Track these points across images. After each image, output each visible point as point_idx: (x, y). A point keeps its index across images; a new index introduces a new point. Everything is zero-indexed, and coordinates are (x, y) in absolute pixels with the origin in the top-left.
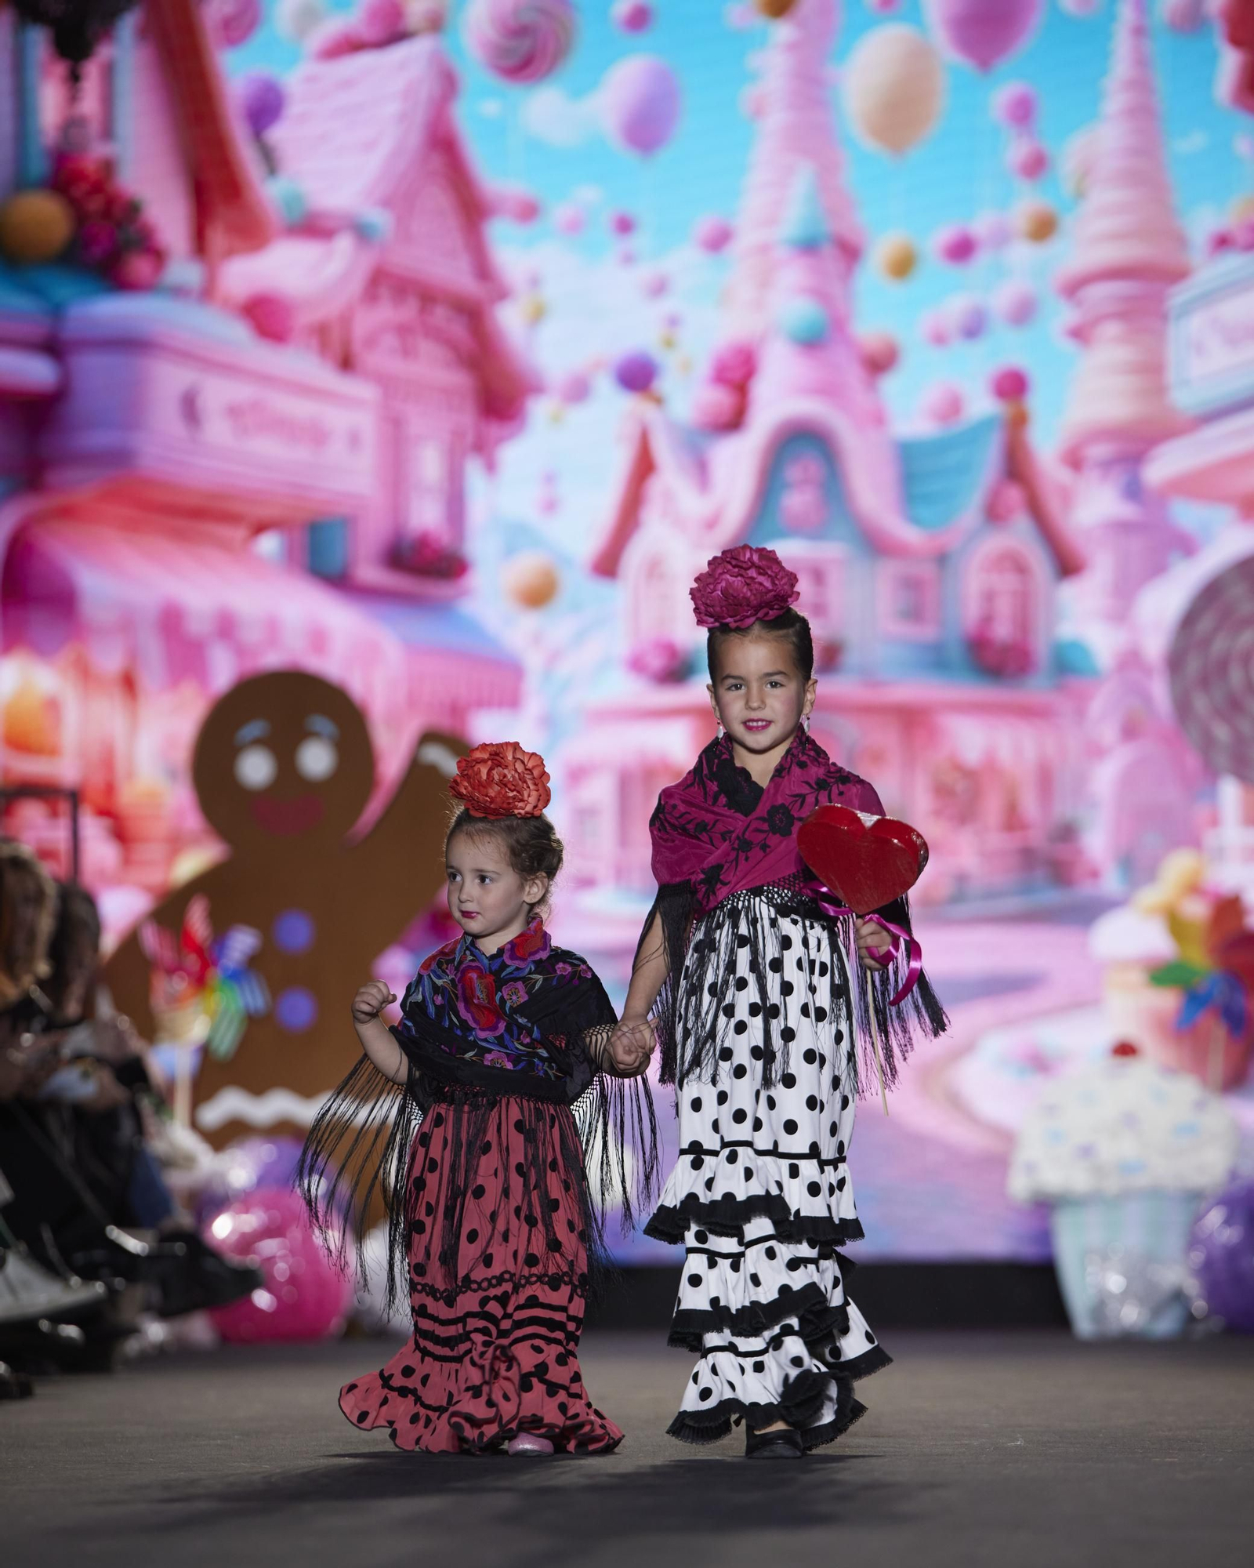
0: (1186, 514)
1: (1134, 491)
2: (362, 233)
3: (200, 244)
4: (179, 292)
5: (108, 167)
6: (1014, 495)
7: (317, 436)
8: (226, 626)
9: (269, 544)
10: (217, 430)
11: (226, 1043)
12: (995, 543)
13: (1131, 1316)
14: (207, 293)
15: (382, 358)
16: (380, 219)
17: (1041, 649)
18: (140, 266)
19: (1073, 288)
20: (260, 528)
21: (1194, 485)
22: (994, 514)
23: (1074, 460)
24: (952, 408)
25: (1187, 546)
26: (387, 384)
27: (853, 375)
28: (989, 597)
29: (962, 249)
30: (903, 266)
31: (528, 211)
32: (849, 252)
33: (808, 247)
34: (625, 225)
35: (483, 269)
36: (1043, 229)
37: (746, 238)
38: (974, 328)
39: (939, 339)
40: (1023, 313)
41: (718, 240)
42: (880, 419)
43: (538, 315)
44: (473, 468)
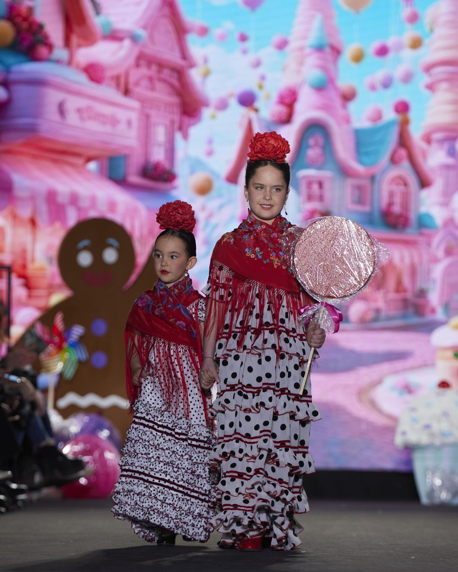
1: (452, 153)
2: (134, 39)
3: (67, 42)
4: (58, 62)
5: (31, 10)
6: (403, 152)
7: (114, 122)
8: (74, 199)
9: (92, 166)
10: (72, 118)
11: (69, 374)
12: (394, 172)
13: (444, 496)
14: (70, 63)
15: (141, 90)
16: (142, 33)
17: (413, 216)
18: (43, 51)
19: (428, 68)
20: (89, 159)
22: (394, 160)
23: (428, 139)
24: (378, 116)
26: (142, 101)
27: (338, 102)
28: (391, 195)
29: (383, 51)
30: (358, 58)
31: (204, 31)
32: (336, 51)
33: (319, 49)
34: (243, 38)
35: (184, 55)
36: (416, 44)
37: (293, 45)
38: (387, 84)
39: (373, 88)
40: (407, 78)
41: (282, 45)
42: (347, 120)
43: (206, 74)
44: (178, 136)
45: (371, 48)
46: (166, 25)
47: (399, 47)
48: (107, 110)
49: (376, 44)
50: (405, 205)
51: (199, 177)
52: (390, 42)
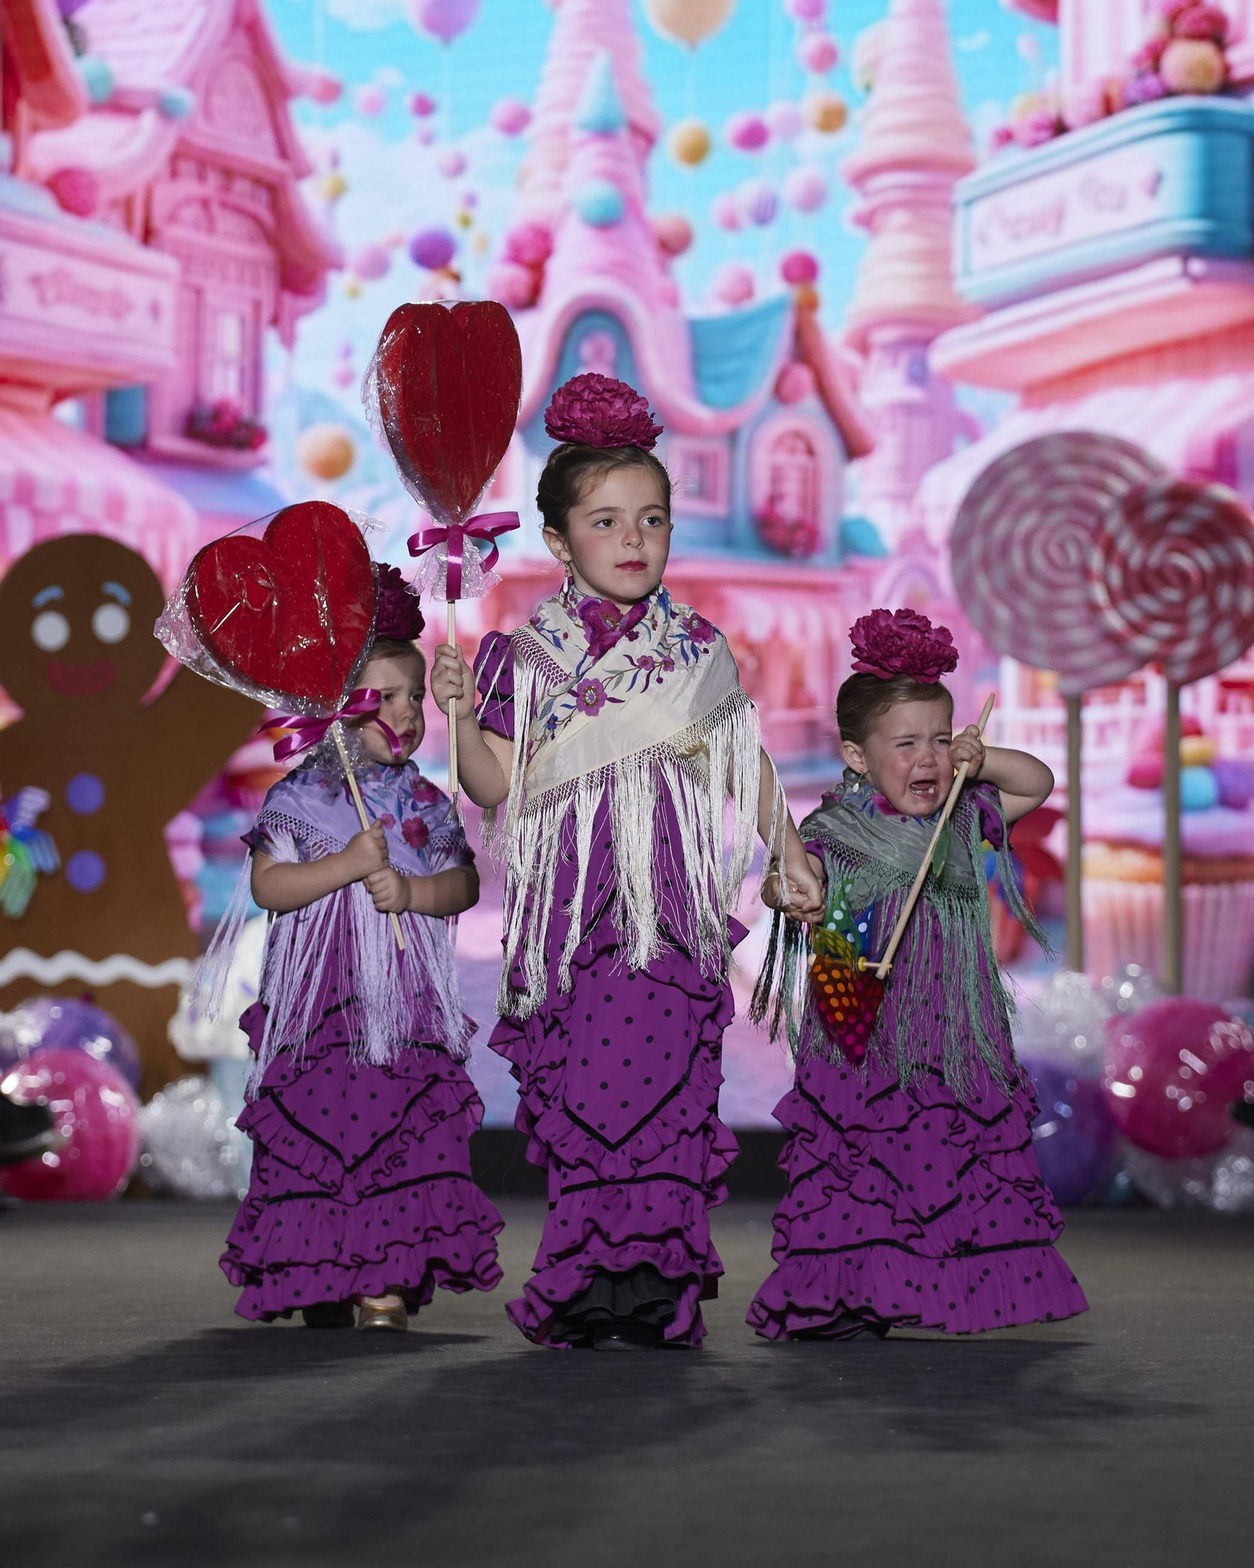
0: (970, 399)
1: (919, 376)
2: (166, 111)
6: (803, 376)
7: (119, 306)
8: (25, 491)
9: (68, 411)
10: (20, 299)
11: (16, 905)
12: (783, 422)
14: (13, 169)
15: (182, 232)
16: (186, 99)
17: (828, 529)
19: (861, 177)
20: (59, 396)
21: (975, 371)
22: (782, 394)
23: (862, 345)
24: (744, 290)
25: (972, 432)
26: (187, 258)
27: (648, 255)
28: (776, 476)
29: (753, 137)
30: (696, 152)
31: (330, 92)
32: (645, 137)
33: (604, 132)
34: (424, 107)
35: (284, 147)
36: (833, 119)
37: (543, 121)
38: (764, 214)
39: (731, 223)
40: (813, 200)
41: (516, 124)
42: (672, 300)
43: (338, 192)
44: (272, 341)
45: (725, 130)
46: (241, 77)
47: (792, 126)
48: (103, 279)
49: (737, 121)
50: (810, 500)
51: (321, 437)
52: (770, 115)
